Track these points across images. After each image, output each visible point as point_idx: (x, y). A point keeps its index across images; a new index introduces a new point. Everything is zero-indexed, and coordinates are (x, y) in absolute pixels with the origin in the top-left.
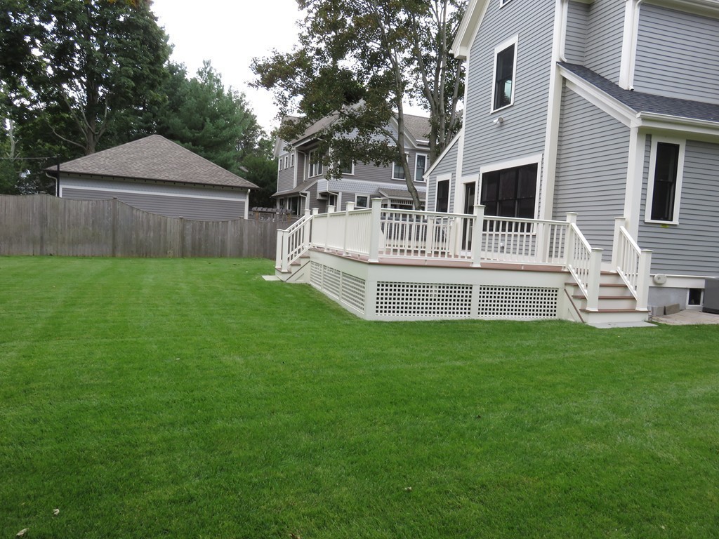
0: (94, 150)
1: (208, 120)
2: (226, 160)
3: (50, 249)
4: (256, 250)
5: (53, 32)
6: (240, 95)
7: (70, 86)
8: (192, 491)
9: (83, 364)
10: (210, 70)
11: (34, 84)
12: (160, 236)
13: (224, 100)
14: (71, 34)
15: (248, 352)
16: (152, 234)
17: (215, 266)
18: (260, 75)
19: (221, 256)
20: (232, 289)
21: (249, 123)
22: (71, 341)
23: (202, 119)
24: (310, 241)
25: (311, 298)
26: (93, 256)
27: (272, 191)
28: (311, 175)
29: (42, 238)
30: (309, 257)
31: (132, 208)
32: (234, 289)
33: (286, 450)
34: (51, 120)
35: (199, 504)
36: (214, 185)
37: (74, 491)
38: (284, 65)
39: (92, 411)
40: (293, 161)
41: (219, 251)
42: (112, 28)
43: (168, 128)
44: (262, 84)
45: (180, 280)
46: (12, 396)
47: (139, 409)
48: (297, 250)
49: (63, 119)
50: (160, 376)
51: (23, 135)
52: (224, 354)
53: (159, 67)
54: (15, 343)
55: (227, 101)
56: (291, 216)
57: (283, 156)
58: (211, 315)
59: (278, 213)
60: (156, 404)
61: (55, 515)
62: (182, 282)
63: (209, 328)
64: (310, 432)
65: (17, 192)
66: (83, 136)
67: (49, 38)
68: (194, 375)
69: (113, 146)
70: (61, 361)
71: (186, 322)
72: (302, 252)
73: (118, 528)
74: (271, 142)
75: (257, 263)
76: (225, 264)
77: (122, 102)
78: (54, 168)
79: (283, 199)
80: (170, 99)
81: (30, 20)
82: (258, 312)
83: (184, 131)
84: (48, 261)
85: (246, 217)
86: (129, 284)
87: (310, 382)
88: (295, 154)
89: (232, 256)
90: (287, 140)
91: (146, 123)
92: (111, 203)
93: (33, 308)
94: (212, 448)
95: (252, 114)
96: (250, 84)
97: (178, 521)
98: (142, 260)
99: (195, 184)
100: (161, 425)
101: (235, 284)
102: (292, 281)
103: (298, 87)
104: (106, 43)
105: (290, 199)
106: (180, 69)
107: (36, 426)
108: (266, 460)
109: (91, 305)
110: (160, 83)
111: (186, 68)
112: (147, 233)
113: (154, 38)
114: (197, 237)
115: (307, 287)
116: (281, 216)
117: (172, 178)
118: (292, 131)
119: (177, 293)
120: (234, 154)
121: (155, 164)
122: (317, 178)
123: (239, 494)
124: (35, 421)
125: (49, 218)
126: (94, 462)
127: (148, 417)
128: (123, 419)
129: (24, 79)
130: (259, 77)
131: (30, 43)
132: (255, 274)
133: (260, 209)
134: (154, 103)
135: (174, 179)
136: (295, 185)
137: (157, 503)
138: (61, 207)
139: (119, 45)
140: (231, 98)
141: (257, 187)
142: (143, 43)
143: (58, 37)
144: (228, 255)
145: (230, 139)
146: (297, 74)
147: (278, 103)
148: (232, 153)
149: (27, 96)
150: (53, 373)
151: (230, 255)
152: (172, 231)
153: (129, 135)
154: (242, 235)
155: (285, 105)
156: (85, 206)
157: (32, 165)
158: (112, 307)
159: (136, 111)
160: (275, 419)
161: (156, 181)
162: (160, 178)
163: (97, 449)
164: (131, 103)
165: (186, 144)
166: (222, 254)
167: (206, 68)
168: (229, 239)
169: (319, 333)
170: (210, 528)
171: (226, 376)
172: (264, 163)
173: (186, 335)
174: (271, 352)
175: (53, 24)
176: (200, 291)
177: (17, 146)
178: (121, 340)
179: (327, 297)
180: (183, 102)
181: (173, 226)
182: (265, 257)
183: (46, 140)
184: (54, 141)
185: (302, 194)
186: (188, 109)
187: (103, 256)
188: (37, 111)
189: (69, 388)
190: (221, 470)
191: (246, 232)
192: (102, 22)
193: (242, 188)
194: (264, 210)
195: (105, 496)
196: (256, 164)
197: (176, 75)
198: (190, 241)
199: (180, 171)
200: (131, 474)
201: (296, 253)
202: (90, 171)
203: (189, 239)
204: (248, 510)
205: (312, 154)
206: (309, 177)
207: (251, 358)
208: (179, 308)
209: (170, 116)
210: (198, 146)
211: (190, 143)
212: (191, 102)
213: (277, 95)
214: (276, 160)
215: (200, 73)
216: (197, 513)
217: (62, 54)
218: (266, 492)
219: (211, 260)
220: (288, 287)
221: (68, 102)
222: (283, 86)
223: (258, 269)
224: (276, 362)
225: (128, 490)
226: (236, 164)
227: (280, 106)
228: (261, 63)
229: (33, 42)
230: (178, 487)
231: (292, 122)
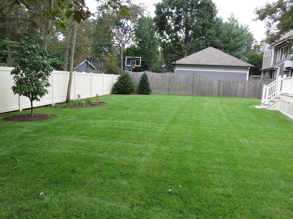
0: (186, 55)
1: (232, 38)
2: (239, 55)
3: (171, 92)
4: (251, 94)
5: (175, 13)
6: (246, 26)
7: (180, 32)
8: (231, 193)
9: (185, 134)
10: (233, 17)
11: (168, 33)
12: (210, 87)
13: (239, 29)
14: (181, 12)
15: (250, 138)
16: (207, 87)
17: (233, 100)
18: (258, 15)
19: (235, 97)
20: (241, 111)
21: (250, 38)
22: (180, 126)
23: (229, 39)
24: (281, 91)
25: (281, 117)
26: (185, 95)
27: (259, 68)
28: (281, 59)
29: (169, 88)
30: (280, 98)
31: (200, 77)
32: (242, 111)
33: (274, 186)
34: (173, 45)
35: (234, 199)
36: (233, 66)
37: (186, 181)
38: (271, 8)
39: (189, 152)
40: (271, 53)
41: (234, 94)
42: (195, 7)
43: (215, 44)
44: (259, 19)
45: (218, 105)
46: (163, 142)
47: (207, 155)
48: (273, 94)
49: (177, 44)
50: (214, 143)
51: (164, 52)
52: (240, 138)
53: (212, 19)
54: (162, 124)
55: (240, 30)
56: (269, 79)
57: (267, 51)
58: (233, 121)
59: (262, 78)
60: (213, 154)
61: (180, 188)
62: (219, 106)
63: (232, 126)
64: (286, 180)
65: (161, 72)
66: (183, 50)
67: (173, 15)
68: (227, 145)
69: (193, 53)
70: (178, 132)
71: (222, 123)
72: (276, 96)
73: (202, 199)
74: (260, 46)
75: (251, 100)
76: (237, 100)
77: (198, 35)
78: (174, 63)
79: (265, 71)
80: (216, 32)
81: (168, 10)
82: (254, 121)
83: (221, 44)
84: (171, 96)
85: (247, 79)
86: (199, 106)
87: (283, 157)
88: (273, 50)
89: (239, 97)
90: (270, 43)
91: (206, 43)
92: (192, 75)
93: (167, 112)
94: (238, 177)
95: (251, 34)
96: (253, 20)
97: (225, 203)
98: (203, 97)
99: (225, 66)
100: (216, 163)
101: (242, 109)
102: (270, 109)
103: (277, 17)
104: (193, 13)
105: (269, 71)
106: (220, 19)
107: (171, 154)
108: (263, 188)
109: (186, 113)
110: (212, 26)
111: (223, 18)
112: (205, 87)
113: (211, 8)
114: (225, 88)
115: (278, 112)
116: (264, 79)
117: (216, 64)
118: (273, 39)
119: (217, 111)
120: (242, 52)
121: (209, 59)
122: (284, 60)
123: (252, 200)
124: (171, 152)
125: (171, 81)
126: (192, 172)
127: (210, 159)
128: (201, 158)
129: (165, 32)
130: (258, 16)
131: (167, 18)
132: (251, 105)
133: (253, 76)
134: (210, 34)
135: (217, 65)
136: (272, 64)
137: (216, 194)
138: (176, 77)
139: (198, 13)
140: (242, 28)
141: (253, 66)
142: (207, 11)
143: (176, 14)
144: (238, 96)
145: (241, 46)
146: (277, 11)
147: (267, 27)
148: (241, 52)
149: (165, 38)
150: (175, 136)
151: (239, 96)
152: (215, 86)
153: (199, 48)
154: (245, 87)
155: (270, 27)
156: (183, 76)
157: (166, 62)
158: (193, 114)
159: (202, 38)
160: (266, 170)
161: (209, 65)
162: (211, 64)
163: (192, 167)
164: (201, 36)
165: (222, 50)
166: (235, 96)
167: (232, 16)
168: (239, 89)
169: (286, 134)
170: (239, 210)
171: (241, 147)
172: (256, 55)
173: (223, 128)
174: (262, 140)
175: (175, 10)
176: (227, 110)
177: (162, 56)
178: (197, 127)
179: (289, 118)
180: (221, 32)
181: (215, 83)
182: (255, 97)
183: (171, 53)
184: (173, 53)
185: (275, 68)
186: (223, 35)
187: (188, 95)
188: (169, 43)
189: (181, 142)
190: (243, 187)
191: (247, 86)
192: (192, 5)
193: (246, 67)
194: (256, 76)
195: (196, 185)
196: (252, 56)
197: (219, 22)
198: (222, 90)
199: (219, 61)
200: (205, 179)
201: (273, 96)
202: (186, 63)
203: (221, 89)
204: (256, 208)
205: (282, 49)
206: (280, 60)
207: (252, 141)
208: (219, 117)
209: (215, 39)
210: (227, 50)
211: (223, 49)
212: (225, 32)
213: (266, 23)
214: (263, 54)
215: (229, 19)
216: (233, 202)
217: (177, 21)
218: (265, 202)
219: (230, 98)
220: (268, 112)
221: (179, 38)
222: (269, 18)
223: (253, 103)
224: (265, 145)
225: (204, 185)
226: (243, 57)
227: (267, 28)
228: (259, 9)
229: (168, 18)
230: (224, 190)
231: (273, 35)
